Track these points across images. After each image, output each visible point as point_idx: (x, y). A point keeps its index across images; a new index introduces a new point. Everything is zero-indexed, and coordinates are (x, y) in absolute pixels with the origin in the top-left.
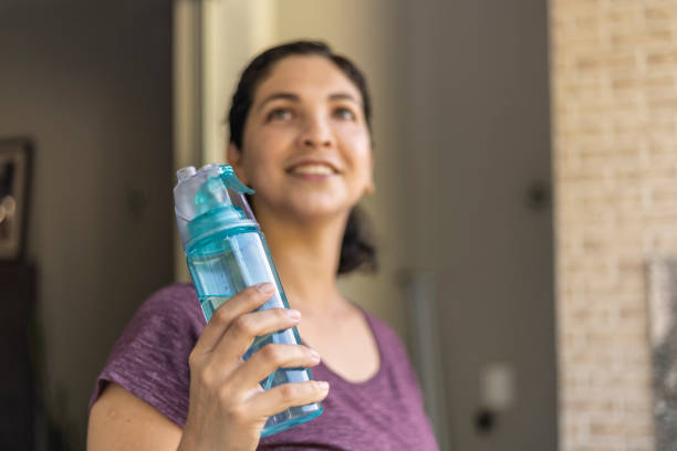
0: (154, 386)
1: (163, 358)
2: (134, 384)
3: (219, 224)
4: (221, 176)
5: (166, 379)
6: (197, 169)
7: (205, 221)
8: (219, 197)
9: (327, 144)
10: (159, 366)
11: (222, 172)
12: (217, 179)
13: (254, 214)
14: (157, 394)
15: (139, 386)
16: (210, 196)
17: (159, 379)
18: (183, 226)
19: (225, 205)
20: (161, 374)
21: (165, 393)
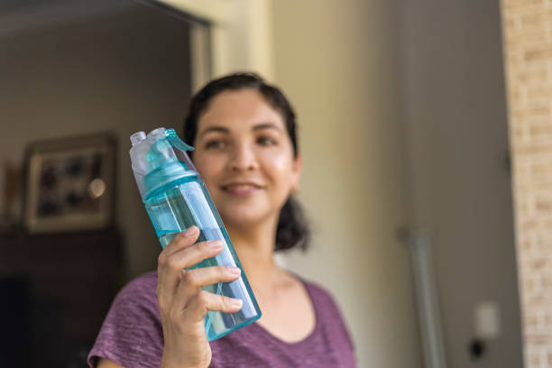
0: (139, 356)
1: (142, 333)
2: (124, 358)
3: (168, 177)
4: (167, 138)
5: (148, 350)
6: (147, 134)
7: (157, 174)
8: (166, 155)
9: (251, 169)
10: (140, 340)
11: (168, 135)
12: (163, 140)
13: (196, 167)
14: (142, 362)
15: (128, 360)
16: (159, 154)
17: (141, 350)
18: (139, 179)
19: (171, 160)
20: (143, 346)
21: (150, 360)
